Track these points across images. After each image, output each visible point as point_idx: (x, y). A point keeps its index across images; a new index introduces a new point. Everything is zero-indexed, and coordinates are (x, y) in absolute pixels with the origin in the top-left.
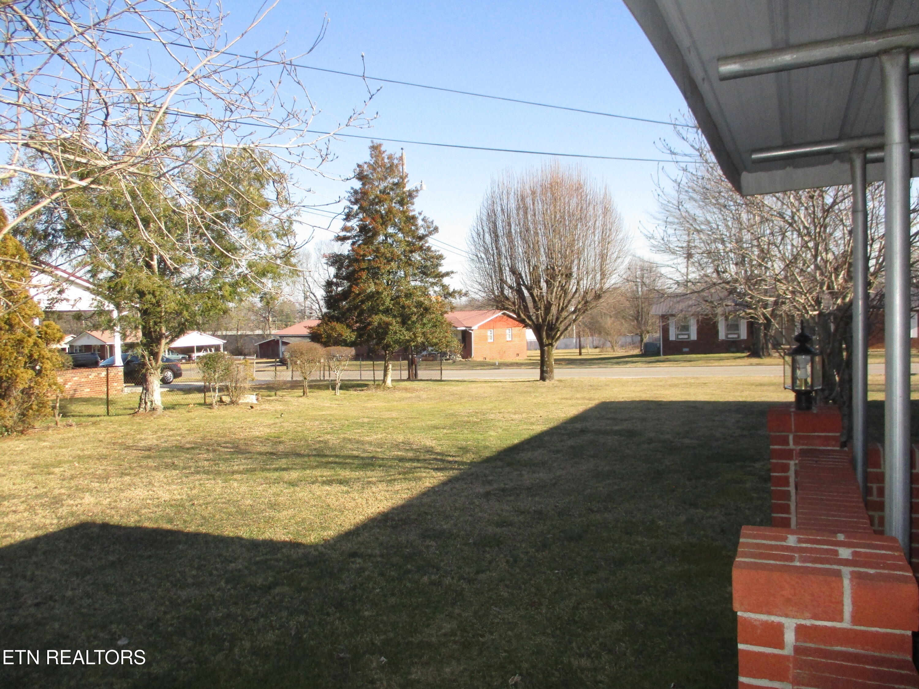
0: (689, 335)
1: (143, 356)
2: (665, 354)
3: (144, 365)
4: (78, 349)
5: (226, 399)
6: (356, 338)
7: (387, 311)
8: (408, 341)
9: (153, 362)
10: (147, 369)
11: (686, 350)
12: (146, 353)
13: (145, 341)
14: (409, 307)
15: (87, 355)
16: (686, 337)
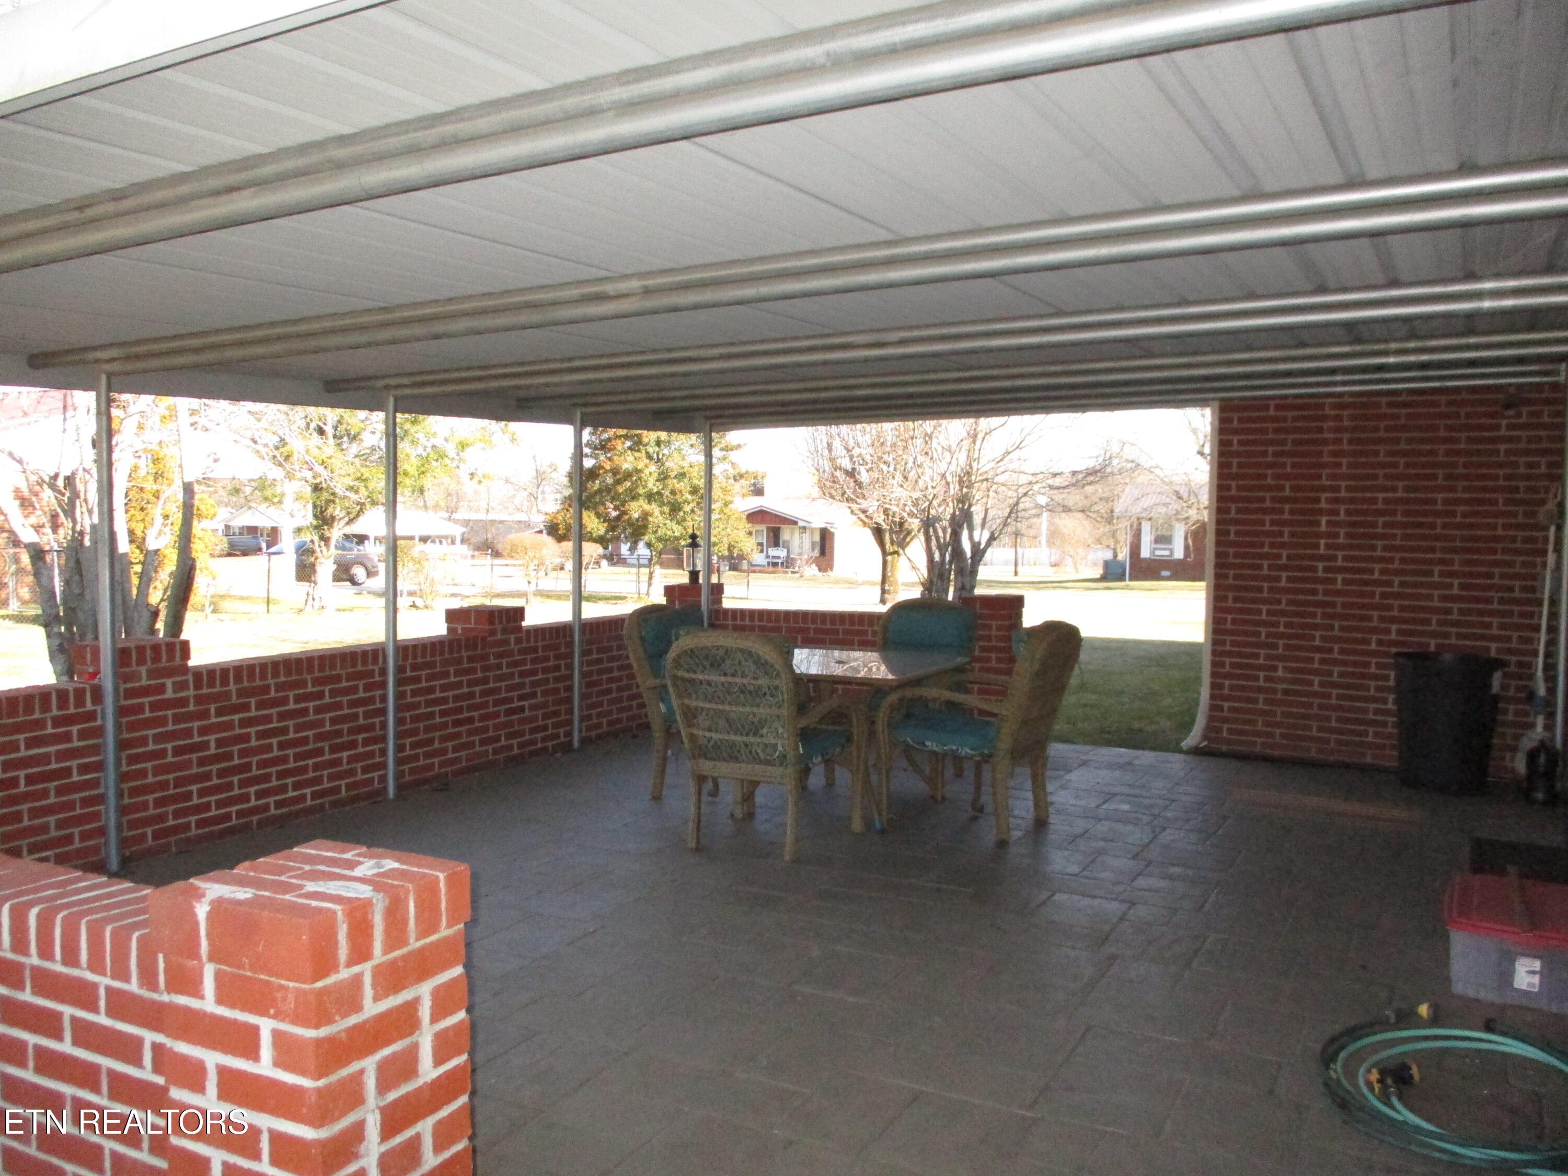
0: (1171, 551)
1: (312, 541)
2: (1131, 579)
3: (313, 552)
4: (237, 531)
5: (419, 602)
6: (607, 532)
7: (650, 497)
8: (677, 539)
9: (324, 549)
10: (316, 558)
11: (1165, 573)
12: (316, 538)
13: (315, 523)
14: (681, 491)
15: (247, 538)
16: (1167, 553)
